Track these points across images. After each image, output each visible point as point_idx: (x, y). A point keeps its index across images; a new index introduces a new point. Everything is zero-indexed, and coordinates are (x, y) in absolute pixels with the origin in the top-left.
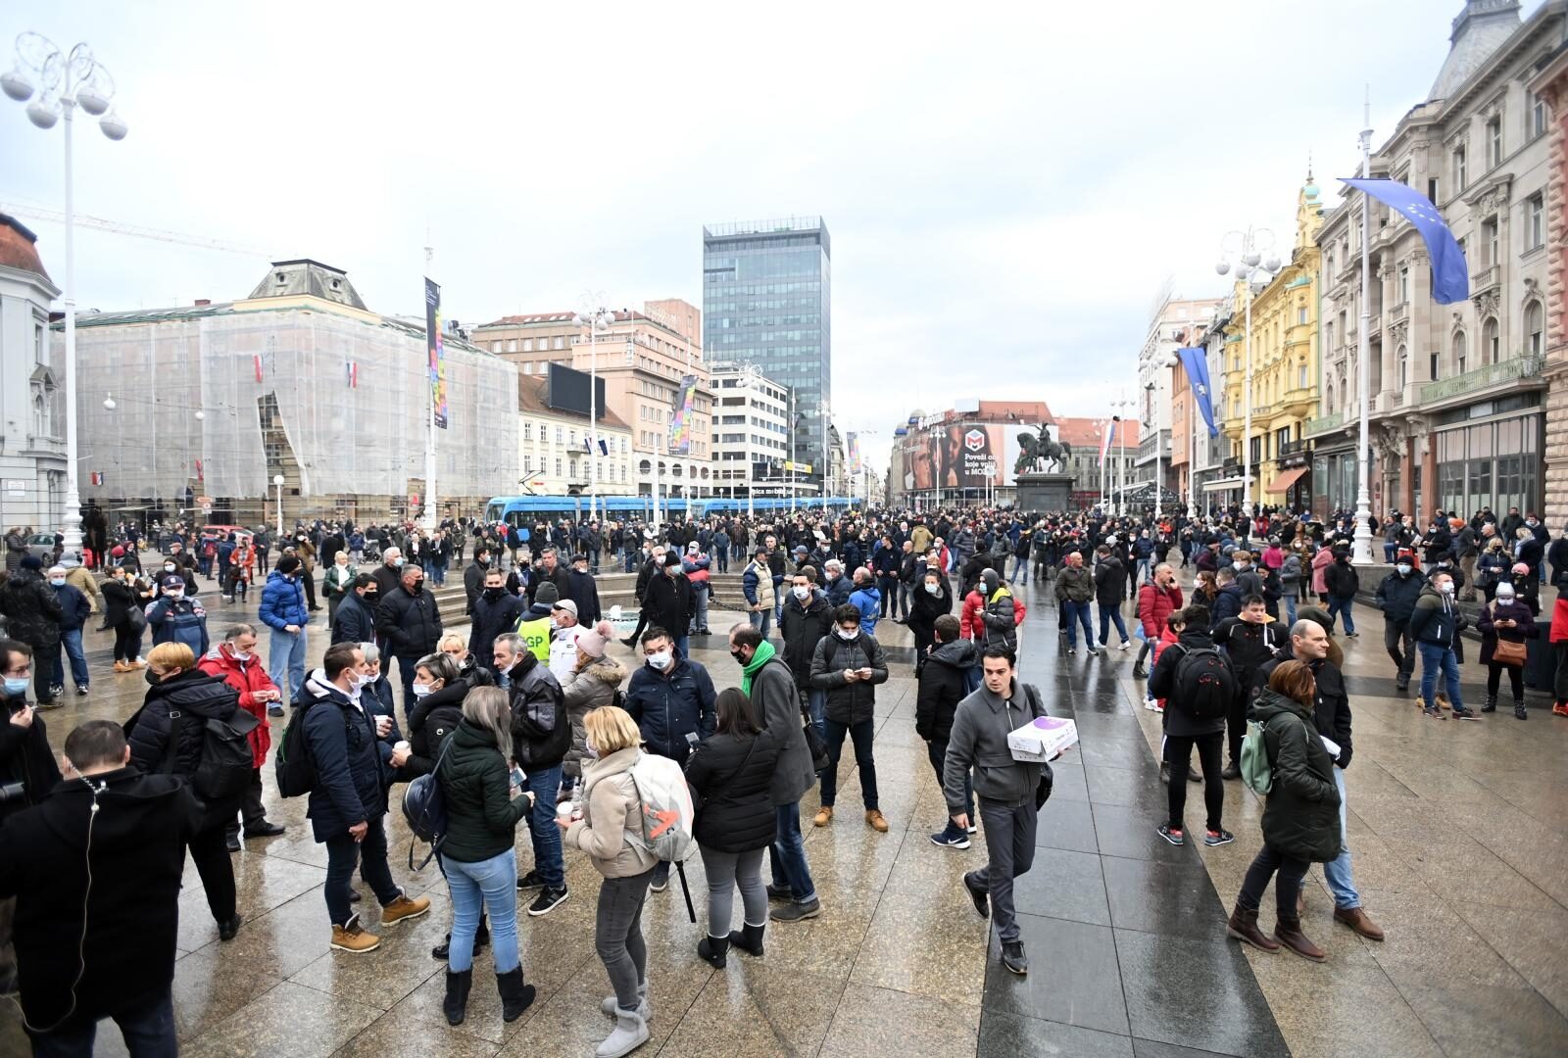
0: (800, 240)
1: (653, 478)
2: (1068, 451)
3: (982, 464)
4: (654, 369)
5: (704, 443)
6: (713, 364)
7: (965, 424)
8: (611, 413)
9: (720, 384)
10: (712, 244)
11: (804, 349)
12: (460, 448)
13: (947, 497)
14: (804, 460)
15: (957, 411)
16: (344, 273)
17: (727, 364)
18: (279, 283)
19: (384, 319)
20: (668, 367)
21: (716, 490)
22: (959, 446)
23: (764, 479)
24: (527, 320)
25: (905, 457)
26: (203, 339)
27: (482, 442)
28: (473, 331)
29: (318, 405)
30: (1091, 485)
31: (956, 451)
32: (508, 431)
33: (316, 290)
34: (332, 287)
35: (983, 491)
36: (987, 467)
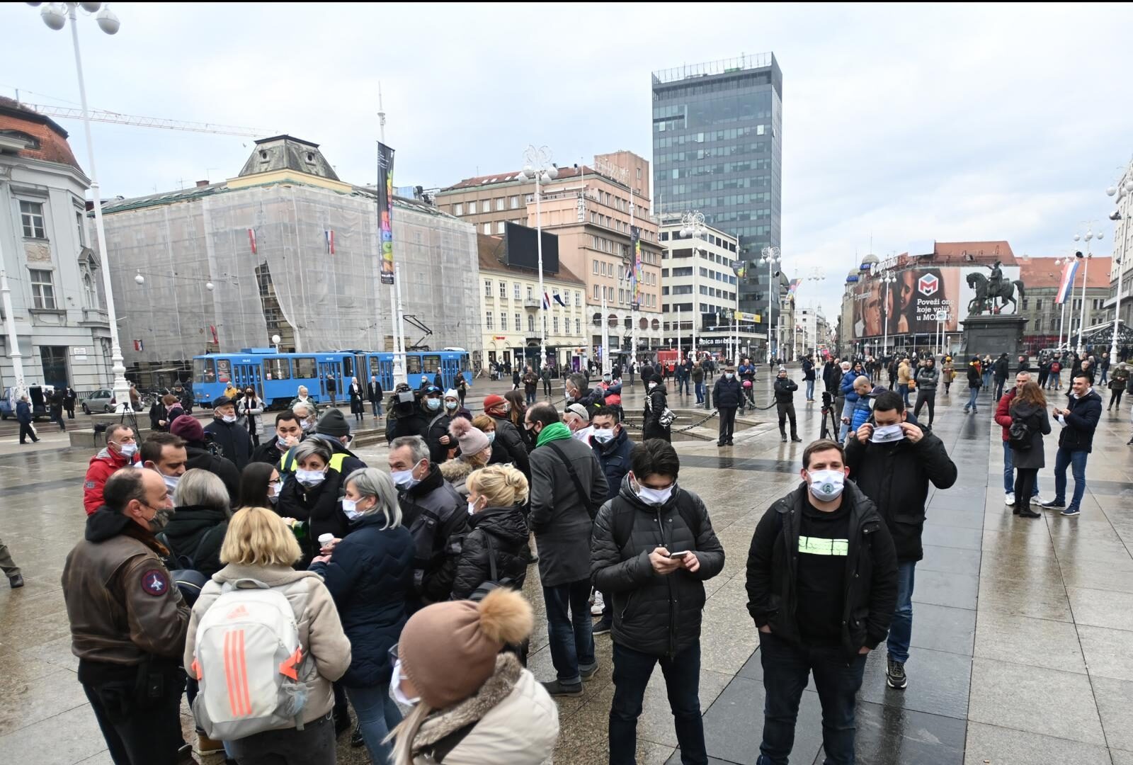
0: (750, 80)
1: (604, 331)
3: (935, 309)
4: (605, 224)
5: (654, 296)
6: (663, 217)
8: (565, 269)
9: (670, 236)
10: (662, 91)
11: (754, 197)
12: (428, 307)
13: (896, 344)
14: (754, 310)
15: (910, 255)
16: (316, 146)
17: (677, 216)
18: (263, 160)
19: (354, 188)
20: (619, 221)
21: (666, 341)
22: (912, 291)
23: (712, 328)
24: (485, 182)
25: (856, 304)
26: (206, 217)
27: (447, 300)
28: (436, 196)
29: (304, 273)
30: (1052, 329)
31: (908, 297)
32: (470, 289)
33: (294, 165)
34: (307, 161)
35: (934, 337)
36: (938, 312)
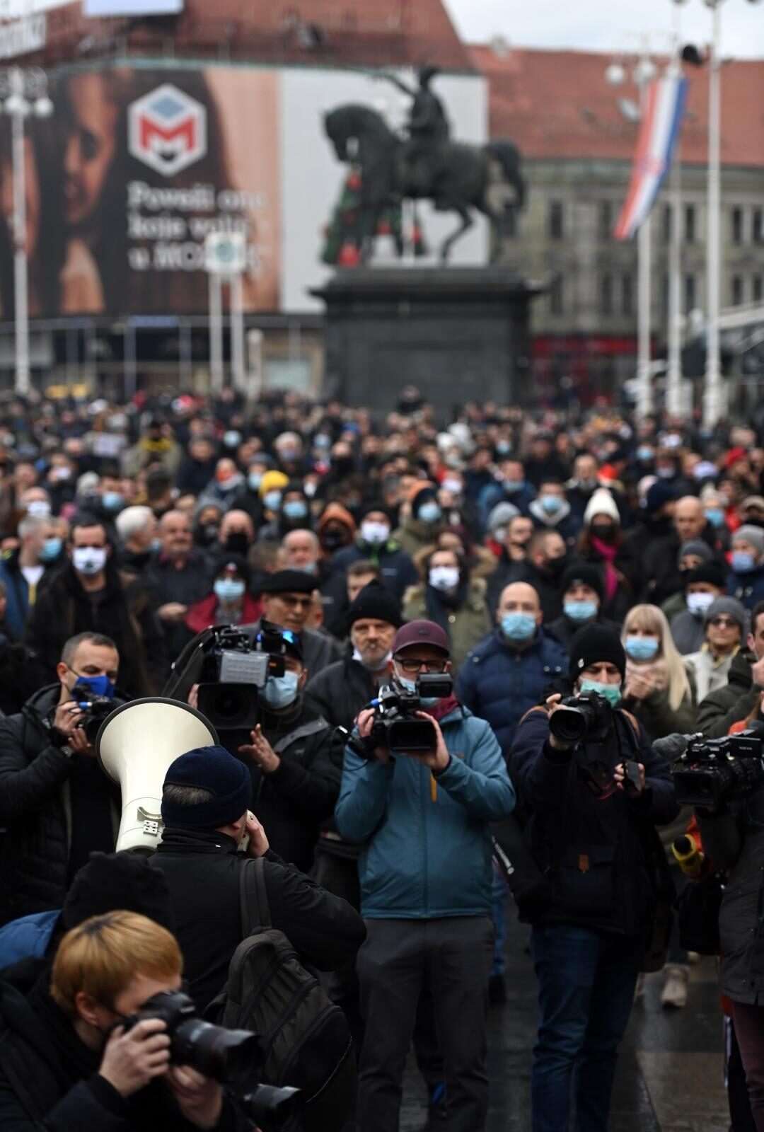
2: (513, 177)
3: (199, 227)
7: (126, 64)
13: (61, 357)
15: (95, 9)
22: (106, 152)
30: (605, 308)
31: (94, 173)
35: (201, 335)
36: (214, 240)
